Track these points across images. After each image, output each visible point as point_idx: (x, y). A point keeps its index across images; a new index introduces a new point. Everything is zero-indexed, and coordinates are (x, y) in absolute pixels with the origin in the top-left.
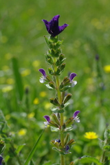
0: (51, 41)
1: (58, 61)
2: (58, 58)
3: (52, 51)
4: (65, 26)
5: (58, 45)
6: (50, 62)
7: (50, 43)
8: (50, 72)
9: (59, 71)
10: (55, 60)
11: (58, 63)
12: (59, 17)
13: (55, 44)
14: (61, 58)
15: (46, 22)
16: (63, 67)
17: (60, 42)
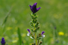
0: (33, 15)
1: (36, 25)
2: (36, 24)
3: (33, 20)
4: (40, 8)
5: (36, 18)
6: (32, 25)
7: (32, 16)
8: (32, 30)
9: (36, 30)
10: (35, 25)
11: (36, 26)
12: (37, 3)
13: (35, 17)
14: (38, 24)
15: (31, 6)
16: (38, 28)
17: (37, 16)
